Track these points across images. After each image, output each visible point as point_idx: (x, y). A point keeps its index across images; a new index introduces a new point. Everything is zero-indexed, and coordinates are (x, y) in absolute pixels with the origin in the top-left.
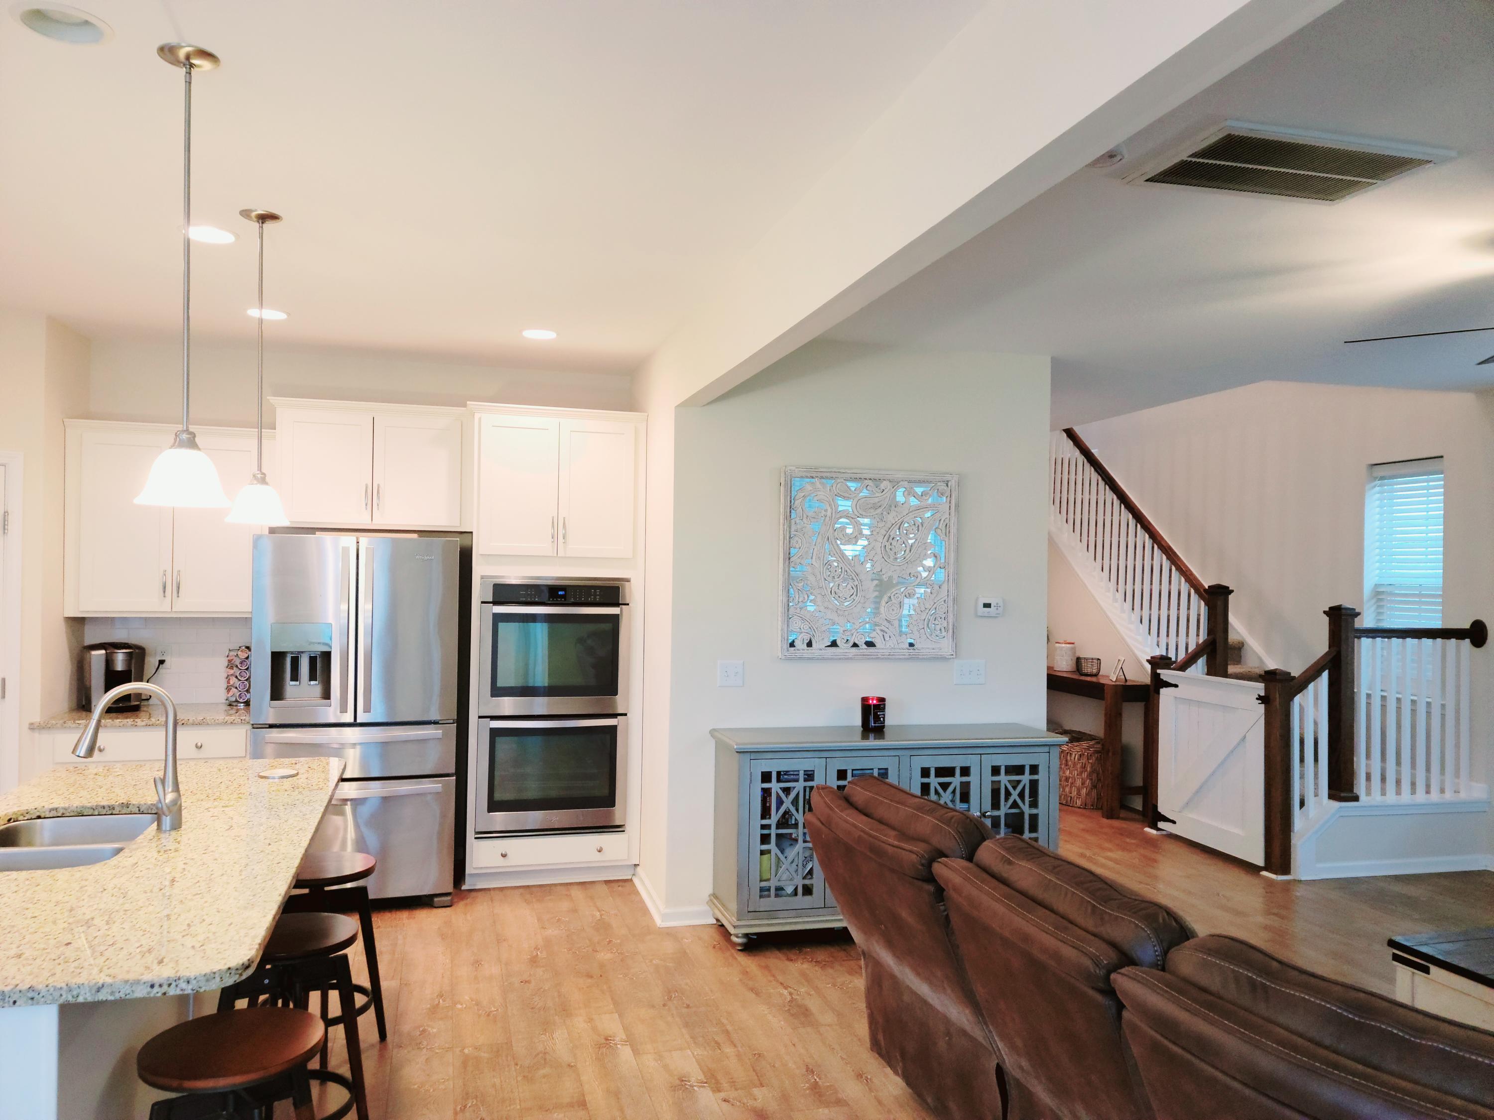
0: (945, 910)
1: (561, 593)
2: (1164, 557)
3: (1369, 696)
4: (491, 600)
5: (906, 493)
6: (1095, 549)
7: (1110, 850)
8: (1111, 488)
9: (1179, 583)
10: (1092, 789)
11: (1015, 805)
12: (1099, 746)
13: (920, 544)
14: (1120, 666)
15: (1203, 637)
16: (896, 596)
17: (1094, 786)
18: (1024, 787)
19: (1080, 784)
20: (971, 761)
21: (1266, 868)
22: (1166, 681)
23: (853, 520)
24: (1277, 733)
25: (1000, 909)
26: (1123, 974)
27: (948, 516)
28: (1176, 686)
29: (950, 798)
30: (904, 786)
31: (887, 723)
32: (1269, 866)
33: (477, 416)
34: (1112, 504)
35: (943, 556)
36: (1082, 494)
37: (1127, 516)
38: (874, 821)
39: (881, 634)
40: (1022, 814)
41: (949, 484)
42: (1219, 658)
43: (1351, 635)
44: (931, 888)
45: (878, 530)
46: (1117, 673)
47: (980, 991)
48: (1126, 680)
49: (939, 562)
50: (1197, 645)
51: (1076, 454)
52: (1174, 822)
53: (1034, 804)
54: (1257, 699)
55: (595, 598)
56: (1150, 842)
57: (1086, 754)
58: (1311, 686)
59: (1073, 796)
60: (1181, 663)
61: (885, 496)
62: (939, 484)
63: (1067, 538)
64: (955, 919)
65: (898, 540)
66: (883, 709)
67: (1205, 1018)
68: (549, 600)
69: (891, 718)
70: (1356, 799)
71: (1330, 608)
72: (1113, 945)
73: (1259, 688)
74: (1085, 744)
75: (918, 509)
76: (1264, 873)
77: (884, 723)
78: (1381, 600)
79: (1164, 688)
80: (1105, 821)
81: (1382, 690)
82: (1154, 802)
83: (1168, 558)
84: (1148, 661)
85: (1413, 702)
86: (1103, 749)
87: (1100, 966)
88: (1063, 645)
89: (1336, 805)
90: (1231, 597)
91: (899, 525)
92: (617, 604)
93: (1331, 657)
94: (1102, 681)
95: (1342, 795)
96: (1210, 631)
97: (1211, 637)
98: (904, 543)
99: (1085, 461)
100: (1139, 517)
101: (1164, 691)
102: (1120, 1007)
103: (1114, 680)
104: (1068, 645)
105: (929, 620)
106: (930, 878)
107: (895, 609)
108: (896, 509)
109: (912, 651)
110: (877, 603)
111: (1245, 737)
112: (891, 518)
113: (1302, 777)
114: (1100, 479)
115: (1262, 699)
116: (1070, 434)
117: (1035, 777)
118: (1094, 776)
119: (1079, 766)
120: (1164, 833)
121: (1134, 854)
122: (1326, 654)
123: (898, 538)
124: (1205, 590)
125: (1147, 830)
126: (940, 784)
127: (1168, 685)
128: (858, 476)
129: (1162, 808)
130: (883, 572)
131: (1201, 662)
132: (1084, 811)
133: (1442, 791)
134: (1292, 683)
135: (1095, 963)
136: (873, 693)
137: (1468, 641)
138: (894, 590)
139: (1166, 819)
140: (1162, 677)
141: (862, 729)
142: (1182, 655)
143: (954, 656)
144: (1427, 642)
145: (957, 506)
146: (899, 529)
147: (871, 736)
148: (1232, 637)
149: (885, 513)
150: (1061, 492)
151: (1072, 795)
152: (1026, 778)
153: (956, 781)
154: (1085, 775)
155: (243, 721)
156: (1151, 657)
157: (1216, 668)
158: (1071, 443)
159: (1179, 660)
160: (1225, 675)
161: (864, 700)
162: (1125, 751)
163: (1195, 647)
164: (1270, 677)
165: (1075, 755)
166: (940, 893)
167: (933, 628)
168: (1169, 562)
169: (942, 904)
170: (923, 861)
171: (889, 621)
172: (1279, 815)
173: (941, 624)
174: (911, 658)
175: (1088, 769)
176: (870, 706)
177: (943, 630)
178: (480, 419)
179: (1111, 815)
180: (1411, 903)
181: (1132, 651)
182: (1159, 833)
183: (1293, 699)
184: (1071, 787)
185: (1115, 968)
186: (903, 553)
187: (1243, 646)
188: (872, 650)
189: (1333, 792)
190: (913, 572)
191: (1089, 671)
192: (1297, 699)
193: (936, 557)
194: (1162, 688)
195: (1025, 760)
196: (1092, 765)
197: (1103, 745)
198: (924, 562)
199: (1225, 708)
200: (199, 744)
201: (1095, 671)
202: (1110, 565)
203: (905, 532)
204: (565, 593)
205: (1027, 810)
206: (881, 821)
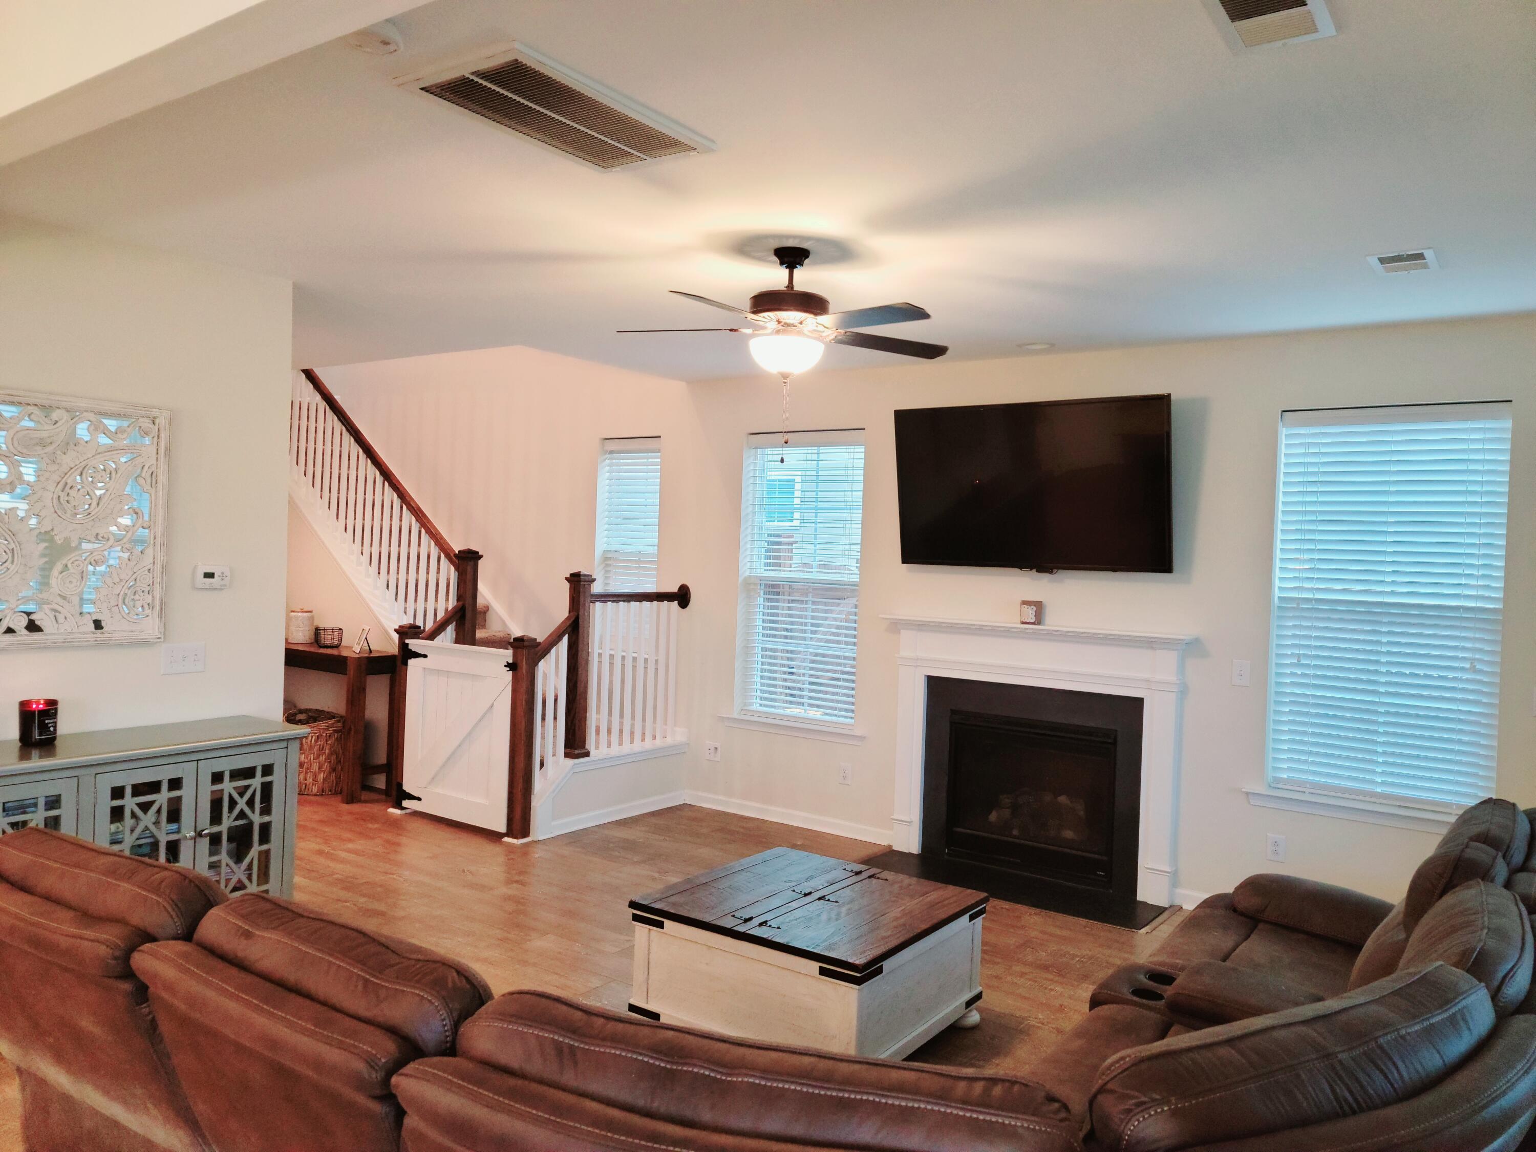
0: (150, 1013)
2: (414, 519)
3: (600, 655)
5: (92, 428)
6: (338, 508)
7: (350, 840)
8: (356, 440)
9: (428, 546)
10: (330, 773)
11: (242, 815)
12: (339, 724)
13: (113, 496)
14: (364, 637)
15: (452, 603)
16: (76, 563)
17: (334, 770)
18: (255, 791)
19: (317, 770)
20: (185, 771)
21: (507, 835)
22: (414, 652)
23: (7, 460)
24: (523, 697)
25: (233, 1007)
26: (406, 1075)
27: (154, 462)
28: (425, 656)
29: (153, 820)
30: (85, 836)
31: (59, 732)
32: (510, 833)
34: (358, 458)
35: (146, 512)
36: (324, 445)
37: (372, 471)
38: (36, 899)
39: (51, 615)
40: (250, 824)
41: (157, 421)
42: (468, 624)
43: (589, 600)
44: (126, 986)
45: (47, 475)
46: (361, 644)
47: (201, 1108)
48: (371, 651)
49: (141, 520)
50: (446, 610)
51: (317, 398)
52: (419, 799)
53: (266, 810)
54: (505, 666)
56: (395, 824)
57: (324, 734)
58: (553, 650)
59: (308, 784)
60: (429, 632)
61: (57, 430)
62: (141, 420)
63: (307, 495)
64: (166, 1027)
65: (79, 490)
66: (55, 715)
67: (509, 1112)
69: (65, 725)
70: (587, 754)
71: (571, 575)
72: (392, 1031)
73: (507, 655)
74: (323, 725)
75: (111, 449)
76: (506, 839)
77: (55, 733)
78: (607, 565)
79: (413, 659)
80: (346, 807)
81: (610, 649)
82: (399, 780)
83: (417, 520)
84: (395, 630)
85: (635, 659)
86: (344, 727)
87: (377, 1068)
88: (300, 614)
89: (570, 762)
91: (81, 469)
93: (570, 622)
94: (345, 653)
95: (577, 752)
96: (459, 598)
97: (461, 603)
98: (88, 494)
99: (327, 407)
100: (387, 475)
101: (411, 662)
102: (400, 1114)
103: (358, 651)
104: (305, 614)
105: (126, 594)
106: (128, 973)
107: (74, 581)
108: (75, 448)
109: (99, 635)
110: (46, 570)
111: (492, 706)
112: (68, 460)
113: (543, 737)
114: (344, 429)
115: (512, 667)
116: (310, 375)
117: (268, 779)
118: (333, 757)
119: (316, 748)
120: (408, 811)
121: (378, 841)
122: (567, 619)
123: (79, 487)
124: (455, 555)
125: (392, 810)
126: (139, 805)
127: (416, 655)
128: (16, 399)
129: (407, 787)
130: (55, 532)
131: (450, 630)
132: (319, 799)
133: (654, 738)
134: (537, 649)
135: (370, 1064)
136: (38, 694)
137: (676, 602)
138: (74, 555)
139: (411, 797)
140: (410, 647)
141: (20, 744)
142: (430, 625)
143: (162, 640)
144: (646, 604)
145: (168, 450)
146: (81, 475)
147: (35, 753)
148: (480, 601)
149: (59, 452)
150: (298, 440)
151: (307, 782)
152: (256, 783)
153: (162, 798)
154: (322, 758)
156: (400, 627)
157: (466, 636)
158: (311, 386)
159: (427, 630)
160: (473, 642)
161: (25, 704)
162: (368, 729)
163: (444, 614)
164: (519, 644)
165: (312, 737)
166: (142, 992)
167: (132, 606)
168: (418, 524)
169: (145, 1005)
170: (117, 953)
171: (64, 598)
172: (521, 780)
173: (144, 600)
174: (99, 645)
175: (327, 751)
176: (33, 713)
177: (146, 607)
179: (351, 799)
180: (630, 846)
181: (376, 618)
182: (404, 812)
183: (538, 664)
184: (306, 773)
185: (396, 1066)
186: (87, 507)
187: (488, 610)
188: (36, 636)
189: (568, 750)
190: (102, 532)
191: (329, 642)
192: (542, 664)
193: (136, 513)
194: (410, 659)
195: (256, 760)
196: (332, 746)
197: (344, 723)
198: (120, 520)
199: (474, 677)
201: (336, 642)
202: (354, 525)
203: (90, 479)
205: (257, 819)
206: (48, 898)
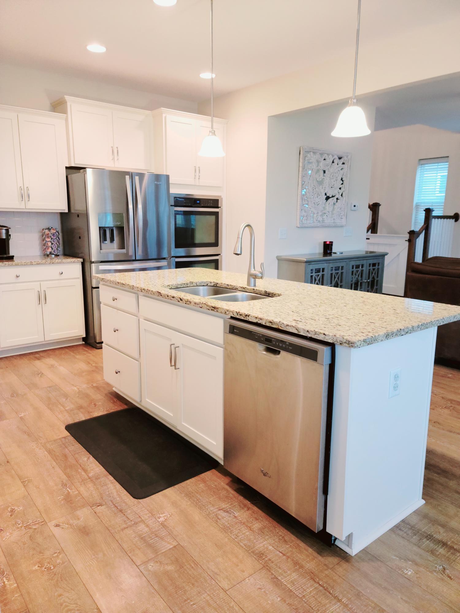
1: (198, 202)
4: (174, 205)
11: (373, 277)
16: (331, 202)
27: (347, 170)
28: (368, 239)
33: (164, 115)
39: (326, 217)
41: (348, 157)
43: (431, 218)
45: (328, 175)
53: (378, 276)
54: (406, 241)
55: (210, 204)
58: (420, 235)
61: (330, 161)
65: (333, 179)
66: (332, 245)
68: (194, 205)
71: (426, 209)
73: (407, 237)
77: (332, 251)
78: (417, 208)
90: (380, 207)
91: (333, 173)
92: (218, 207)
93: (425, 226)
96: (372, 220)
97: (373, 222)
107: (331, 207)
109: (334, 224)
110: (326, 204)
111: (399, 254)
115: (409, 240)
122: (424, 224)
128: (323, 152)
130: (328, 192)
134: (416, 234)
137: (454, 219)
138: (330, 200)
141: (323, 254)
143: (346, 226)
145: (350, 166)
152: (376, 268)
153: (360, 270)
155: (78, 261)
161: (325, 243)
164: (411, 233)
171: (329, 212)
173: (342, 213)
174: (334, 227)
176: (327, 244)
177: (343, 215)
178: (165, 117)
183: (417, 239)
188: (324, 223)
190: (336, 192)
195: (377, 261)
200: (61, 272)
204: (200, 202)
205: (376, 279)
